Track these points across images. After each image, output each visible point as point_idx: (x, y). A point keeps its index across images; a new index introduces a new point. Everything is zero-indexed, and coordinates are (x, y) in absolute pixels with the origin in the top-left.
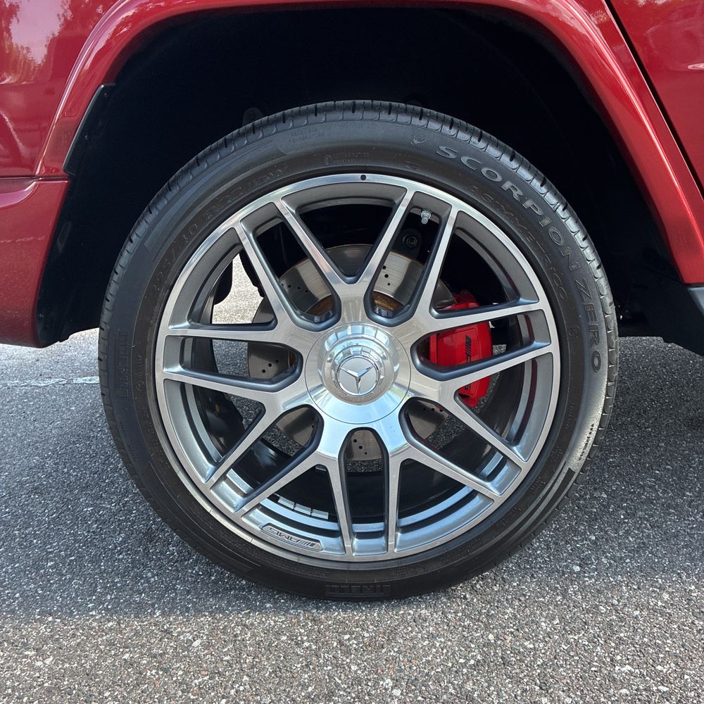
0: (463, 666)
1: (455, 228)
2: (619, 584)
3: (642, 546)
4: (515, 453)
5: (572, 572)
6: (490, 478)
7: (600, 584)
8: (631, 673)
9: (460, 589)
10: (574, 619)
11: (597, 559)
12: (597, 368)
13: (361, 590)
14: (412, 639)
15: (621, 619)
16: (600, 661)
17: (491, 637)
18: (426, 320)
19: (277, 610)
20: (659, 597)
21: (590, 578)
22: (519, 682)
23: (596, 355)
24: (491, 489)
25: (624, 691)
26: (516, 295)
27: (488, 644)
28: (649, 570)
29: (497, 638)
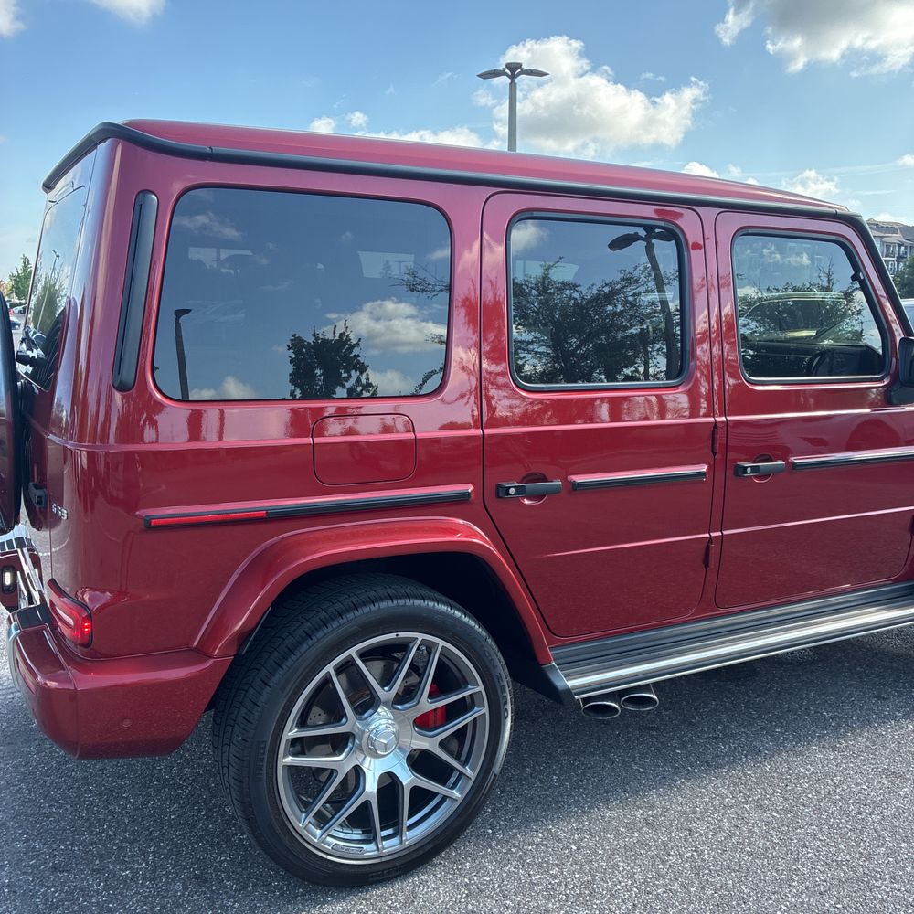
0: (461, 898)
1: (441, 653)
2: (515, 834)
3: (517, 809)
4: (468, 771)
5: (488, 834)
6: (453, 787)
7: (506, 837)
8: (540, 878)
9: (436, 861)
10: (502, 859)
11: (498, 823)
12: (506, 717)
13: (389, 873)
14: (426, 893)
15: (525, 853)
16: (524, 877)
17: (466, 880)
18: (426, 705)
19: (338, 900)
20: (537, 836)
21: (499, 834)
22: (492, 897)
23: (506, 710)
24: (456, 794)
25: (541, 887)
26: (466, 683)
27: (467, 884)
28: (527, 822)
29: (470, 880)
